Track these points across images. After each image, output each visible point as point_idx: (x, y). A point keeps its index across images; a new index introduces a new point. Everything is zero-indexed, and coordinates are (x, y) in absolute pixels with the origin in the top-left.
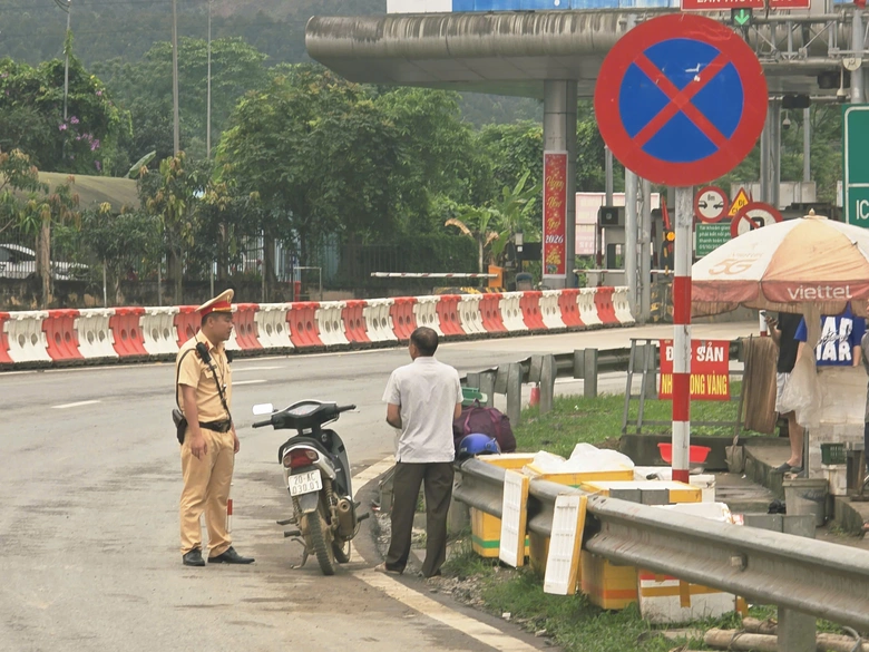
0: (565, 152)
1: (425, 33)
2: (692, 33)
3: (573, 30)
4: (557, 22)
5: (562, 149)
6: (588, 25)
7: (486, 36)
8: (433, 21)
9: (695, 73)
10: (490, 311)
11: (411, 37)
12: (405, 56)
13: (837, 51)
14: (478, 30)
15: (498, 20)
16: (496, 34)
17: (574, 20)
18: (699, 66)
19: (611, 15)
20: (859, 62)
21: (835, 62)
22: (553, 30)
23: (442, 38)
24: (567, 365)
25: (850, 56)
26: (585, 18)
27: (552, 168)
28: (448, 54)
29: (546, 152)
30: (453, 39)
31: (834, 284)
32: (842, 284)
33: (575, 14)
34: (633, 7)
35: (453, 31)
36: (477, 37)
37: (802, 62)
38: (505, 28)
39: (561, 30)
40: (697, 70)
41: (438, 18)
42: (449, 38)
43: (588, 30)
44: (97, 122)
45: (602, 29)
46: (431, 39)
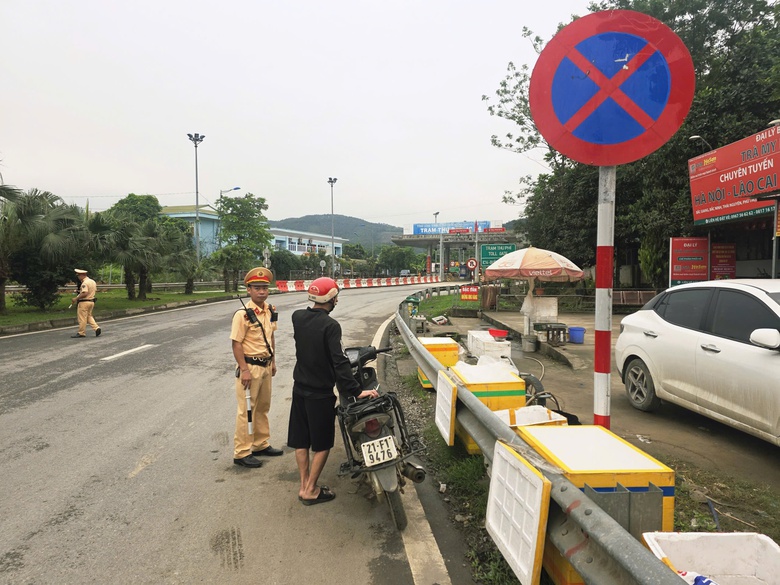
1: (409, 238)
2: (621, 26)
5: (429, 256)
9: (625, 63)
10: (419, 280)
12: (406, 241)
18: (627, 55)
23: (412, 238)
24: (434, 290)
27: (428, 259)
28: (413, 241)
31: (546, 270)
32: (549, 270)
40: (626, 60)
41: (411, 235)
44: (363, 253)
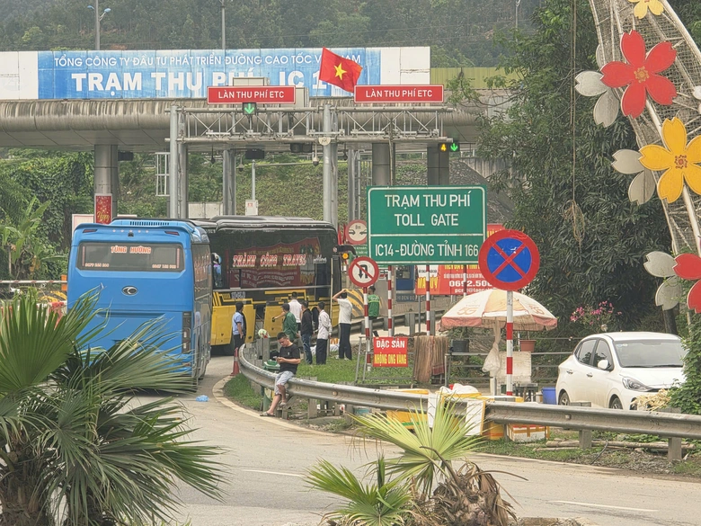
0: (110, 195)
1: (19, 114)
3: (125, 113)
4: (113, 107)
5: (108, 193)
6: (135, 109)
7: (63, 116)
8: (25, 106)
11: (10, 117)
12: (4, 129)
13: (313, 132)
14: (56, 112)
15: (72, 106)
16: (70, 115)
17: (125, 105)
19: (151, 102)
20: (329, 140)
21: (312, 139)
22: (110, 113)
23: (32, 117)
25: (322, 136)
26: (132, 104)
27: (101, 206)
28: (36, 128)
29: (96, 195)
30: (39, 118)
33: (126, 102)
34: (166, 97)
35: (39, 113)
36: (57, 117)
37: (290, 139)
38: (77, 111)
39: (116, 113)
41: (28, 103)
42: (37, 117)
43: (135, 113)
45: (145, 112)
46: (24, 118)
